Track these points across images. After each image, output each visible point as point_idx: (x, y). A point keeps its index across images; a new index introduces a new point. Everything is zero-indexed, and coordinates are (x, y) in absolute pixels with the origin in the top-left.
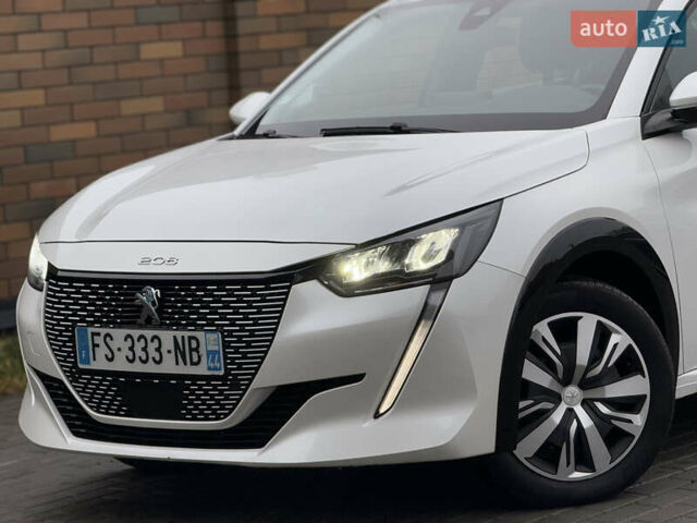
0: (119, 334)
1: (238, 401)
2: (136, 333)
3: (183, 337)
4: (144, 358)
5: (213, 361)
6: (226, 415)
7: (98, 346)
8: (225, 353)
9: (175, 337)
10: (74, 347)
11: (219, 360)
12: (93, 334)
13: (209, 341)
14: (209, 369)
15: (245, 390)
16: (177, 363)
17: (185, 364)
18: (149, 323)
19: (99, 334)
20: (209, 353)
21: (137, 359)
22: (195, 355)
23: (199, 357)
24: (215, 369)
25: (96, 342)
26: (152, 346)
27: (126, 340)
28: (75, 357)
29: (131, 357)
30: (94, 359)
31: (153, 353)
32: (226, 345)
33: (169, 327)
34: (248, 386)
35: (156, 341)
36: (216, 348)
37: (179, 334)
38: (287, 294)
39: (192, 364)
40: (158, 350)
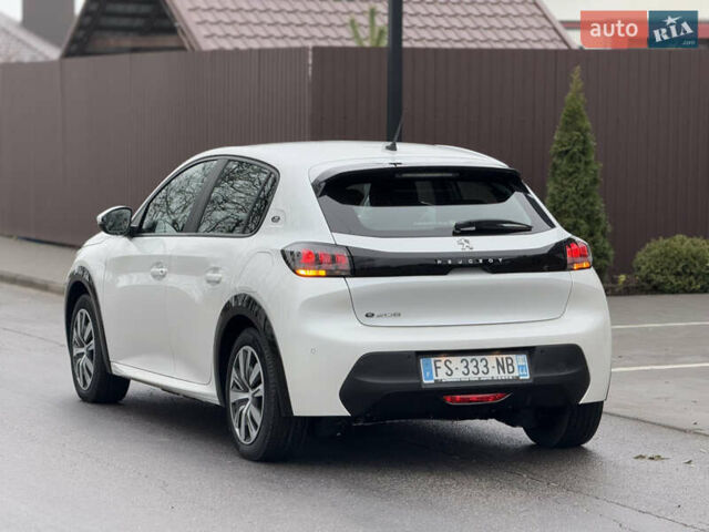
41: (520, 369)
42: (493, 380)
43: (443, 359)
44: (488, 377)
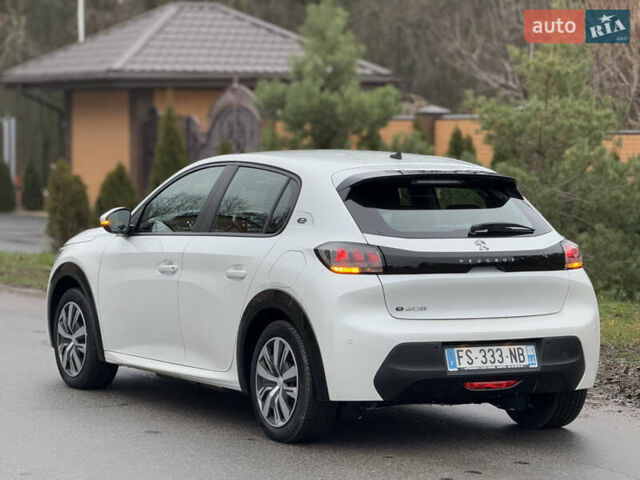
41: (529, 359)
42: (507, 369)
43: (465, 349)
44: (503, 366)
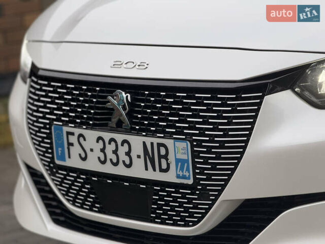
0: (91, 135)
1: (207, 210)
2: (107, 136)
3: (152, 144)
4: (115, 160)
5: (182, 169)
6: (195, 223)
7: (72, 145)
8: (194, 163)
9: (144, 143)
10: (51, 143)
11: (188, 170)
12: (68, 133)
13: (179, 149)
14: (178, 177)
15: (214, 201)
16: (147, 169)
17: (154, 170)
18: (119, 127)
19: (73, 134)
20: (178, 161)
21: (108, 161)
22: (164, 162)
23: (168, 165)
24: (184, 177)
25: (71, 141)
26: (123, 150)
27: (98, 142)
28: (52, 153)
29: (102, 159)
30: (69, 157)
31: (123, 157)
32: (195, 155)
33: (138, 133)
34: (217, 197)
35: (126, 145)
36: (185, 157)
37: (149, 140)
38: (259, 104)
39: (161, 170)
40: (128, 154)
